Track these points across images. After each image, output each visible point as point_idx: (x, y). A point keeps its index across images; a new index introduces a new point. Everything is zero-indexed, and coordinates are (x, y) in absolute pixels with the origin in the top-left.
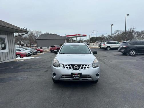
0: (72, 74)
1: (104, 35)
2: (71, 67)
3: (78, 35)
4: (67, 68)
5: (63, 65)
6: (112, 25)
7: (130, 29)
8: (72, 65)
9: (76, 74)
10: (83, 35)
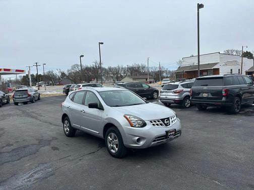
0: (167, 132)
1: (52, 72)
2: (162, 123)
3: (5, 70)
4: (157, 125)
5: (151, 122)
6: (82, 56)
7: (94, 64)
8: (162, 120)
9: (171, 132)
10: (17, 71)
